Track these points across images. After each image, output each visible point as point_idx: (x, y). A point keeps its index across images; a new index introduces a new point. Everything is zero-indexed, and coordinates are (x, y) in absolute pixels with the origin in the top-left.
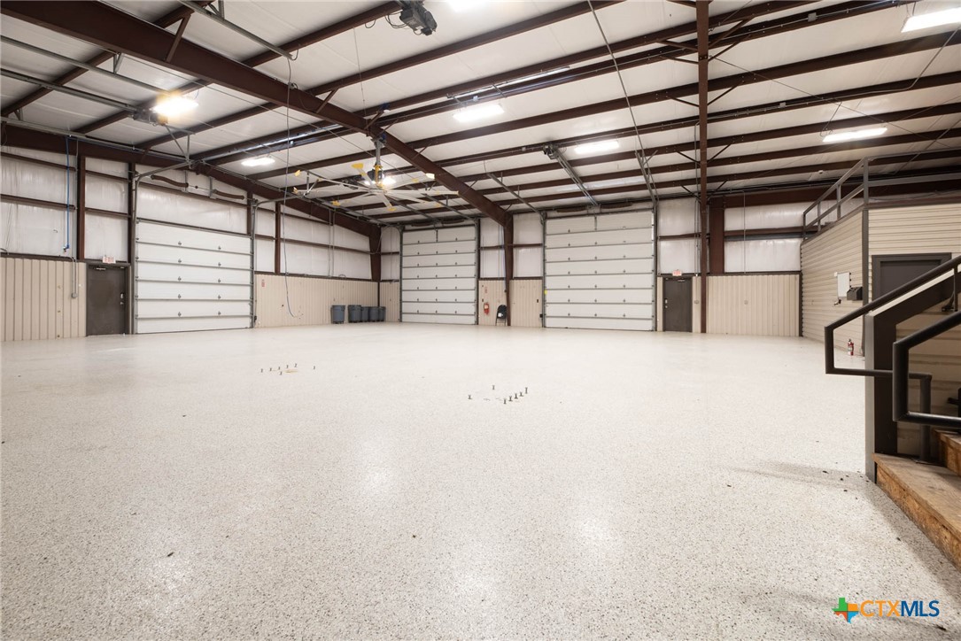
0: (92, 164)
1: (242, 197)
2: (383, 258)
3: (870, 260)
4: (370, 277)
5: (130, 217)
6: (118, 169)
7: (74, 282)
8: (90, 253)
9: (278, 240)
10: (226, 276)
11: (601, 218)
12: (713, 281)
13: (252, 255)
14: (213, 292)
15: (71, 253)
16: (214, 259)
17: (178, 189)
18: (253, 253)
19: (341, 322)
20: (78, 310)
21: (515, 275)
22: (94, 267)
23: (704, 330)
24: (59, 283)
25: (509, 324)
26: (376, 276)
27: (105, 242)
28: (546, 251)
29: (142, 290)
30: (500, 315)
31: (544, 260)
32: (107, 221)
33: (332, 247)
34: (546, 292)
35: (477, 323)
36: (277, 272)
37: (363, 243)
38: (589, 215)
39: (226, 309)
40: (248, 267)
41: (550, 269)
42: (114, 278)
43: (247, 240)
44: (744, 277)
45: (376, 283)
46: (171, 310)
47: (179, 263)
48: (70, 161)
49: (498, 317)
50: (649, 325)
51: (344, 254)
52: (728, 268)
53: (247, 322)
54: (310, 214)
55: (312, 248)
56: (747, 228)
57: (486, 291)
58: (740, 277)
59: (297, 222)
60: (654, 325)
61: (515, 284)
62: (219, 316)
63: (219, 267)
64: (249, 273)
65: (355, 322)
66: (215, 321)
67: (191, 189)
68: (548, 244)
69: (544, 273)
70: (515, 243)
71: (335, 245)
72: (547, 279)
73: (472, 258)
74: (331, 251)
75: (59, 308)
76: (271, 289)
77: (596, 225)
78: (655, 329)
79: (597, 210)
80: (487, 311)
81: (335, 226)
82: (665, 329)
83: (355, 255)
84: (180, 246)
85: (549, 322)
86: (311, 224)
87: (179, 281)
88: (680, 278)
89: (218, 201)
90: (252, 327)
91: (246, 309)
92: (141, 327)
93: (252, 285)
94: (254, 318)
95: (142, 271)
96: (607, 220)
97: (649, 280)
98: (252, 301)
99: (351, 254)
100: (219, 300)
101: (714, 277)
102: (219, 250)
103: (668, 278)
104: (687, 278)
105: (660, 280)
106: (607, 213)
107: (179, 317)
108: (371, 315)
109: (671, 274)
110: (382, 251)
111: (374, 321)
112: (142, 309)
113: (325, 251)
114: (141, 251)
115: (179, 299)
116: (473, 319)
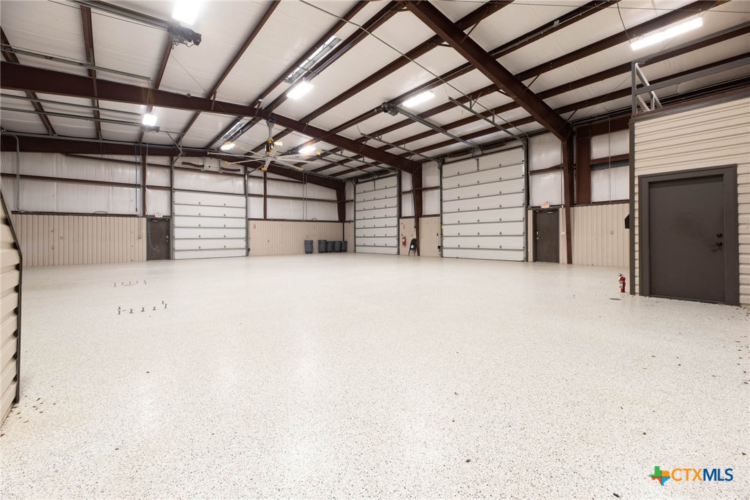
0: (150, 160)
1: (239, 170)
2: (346, 204)
3: (636, 182)
4: (337, 219)
5: (170, 189)
6: (164, 160)
7: (140, 229)
8: (150, 212)
9: (265, 196)
10: (229, 223)
11: (482, 159)
12: (580, 212)
13: (246, 208)
14: (221, 233)
15: (139, 212)
16: (221, 212)
17: (198, 169)
18: (247, 206)
19: (311, 252)
20: (142, 246)
21: (423, 214)
22: (151, 220)
23: (570, 261)
24: (133, 230)
25: (419, 255)
26: (342, 218)
27: (158, 205)
28: (443, 192)
29: (177, 233)
30: (412, 247)
31: (441, 200)
32: (159, 192)
33: (305, 199)
34: (443, 227)
35: (399, 253)
36: (265, 219)
37: (331, 194)
38: (473, 157)
39: (229, 244)
40: (244, 215)
41: (446, 207)
42: (163, 225)
43: (243, 198)
44: (610, 206)
45: (342, 224)
46: (195, 245)
47: (200, 216)
48: (139, 159)
49: (410, 249)
50: (521, 256)
51: (316, 203)
52: (595, 198)
53: (244, 252)
54: (288, 176)
55: (291, 201)
56: (612, 154)
57: (404, 227)
58: (605, 206)
59: (279, 183)
60: (525, 256)
61: (423, 221)
62: (225, 249)
63: (225, 217)
64: (244, 220)
65: (322, 252)
66: (222, 251)
67: (206, 168)
68: (444, 186)
69: (441, 211)
70: (423, 186)
71: (308, 197)
72: (444, 215)
73: (395, 202)
74: (305, 202)
75: (133, 244)
76: (258, 230)
77: (478, 166)
78: (526, 259)
79: (479, 152)
80: (404, 243)
81: (308, 184)
82: (536, 259)
83: (325, 203)
84: (200, 205)
85: (446, 253)
86: (290, 184)
87: (200, 227)
88: (548, 210)
89: (224, 174)
90: (247, 255)
91: (243, 244)
92: (177, 255)
93: (247, 228)
94: (248, 250)
95: (177, 221)
96: (487, 161)
97: (520, 213)
98: (247, 239)
99: (321, 203)
100: (225, 238)
101: (580, 207)
102: (225, 206)
103: (538, 212)
104: (554, 210)
105: (530, 213)
106: (487, 154)
107: (200, 249)
108: (335, 247)
109: (540, 207)
110: (346, 199)
111: (337, 252)
112: (177, 245)
113: (301, 202)
114: (177, 210)
115: (200, 238)
116: (395, 250)
